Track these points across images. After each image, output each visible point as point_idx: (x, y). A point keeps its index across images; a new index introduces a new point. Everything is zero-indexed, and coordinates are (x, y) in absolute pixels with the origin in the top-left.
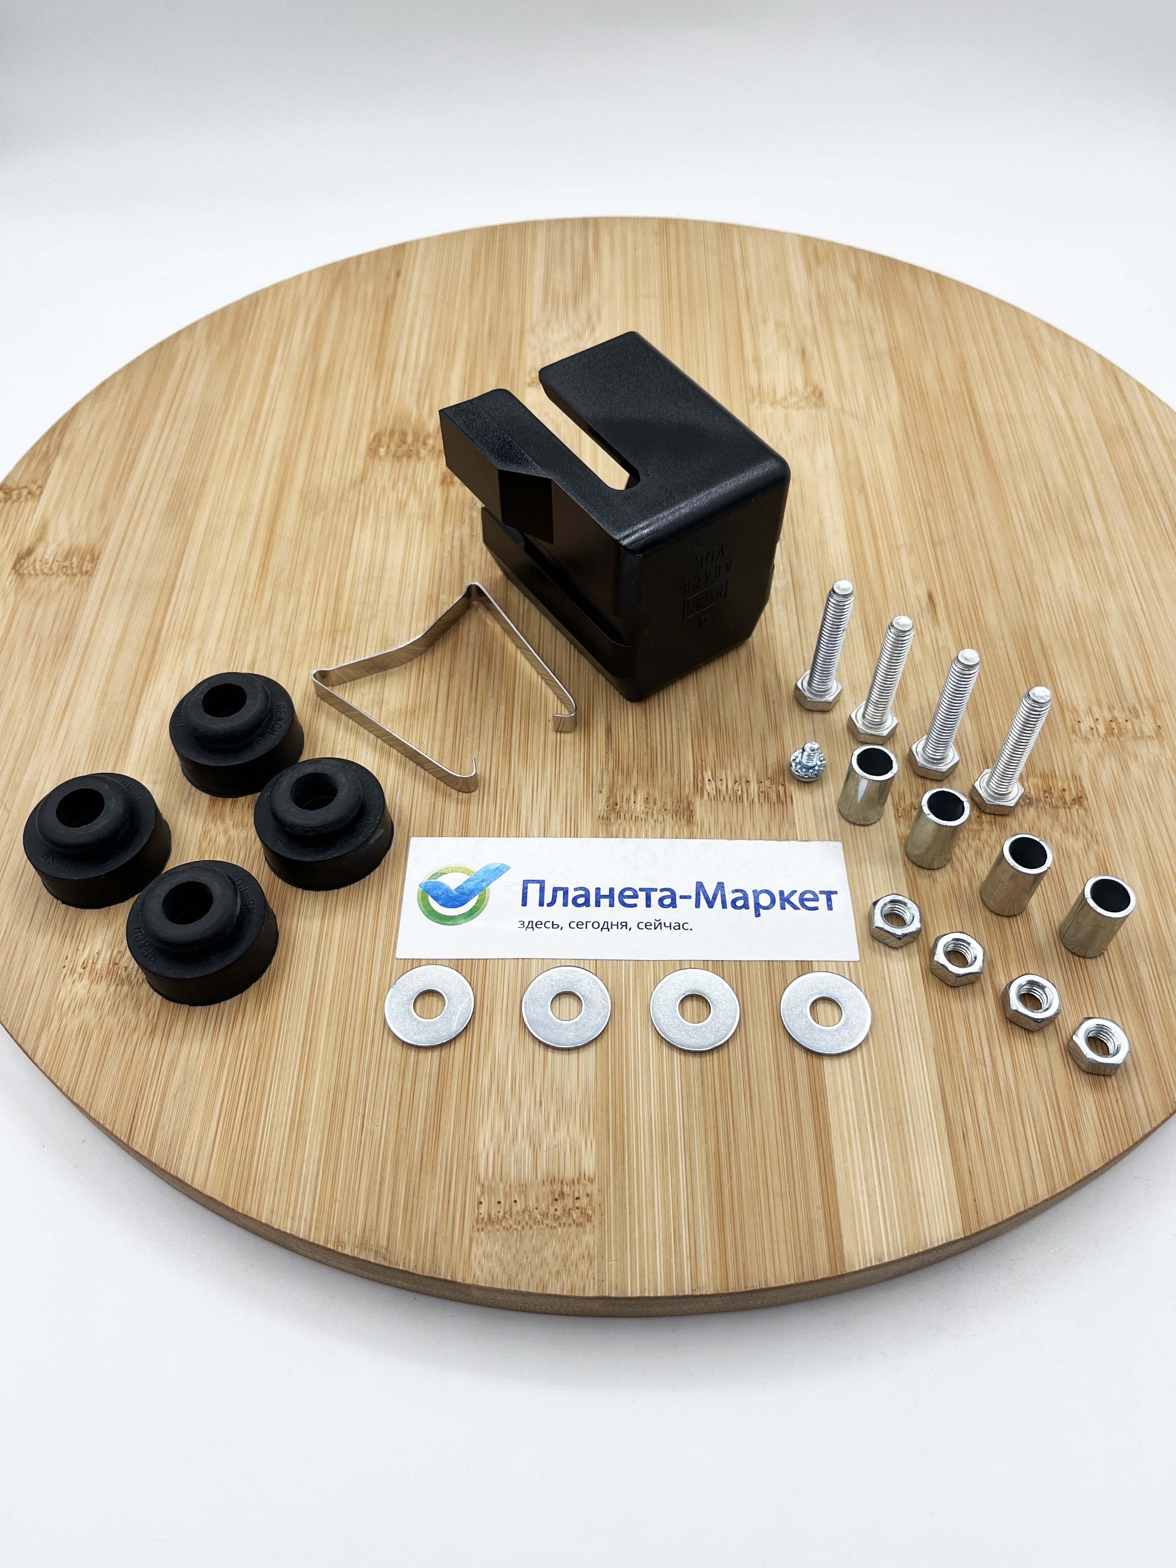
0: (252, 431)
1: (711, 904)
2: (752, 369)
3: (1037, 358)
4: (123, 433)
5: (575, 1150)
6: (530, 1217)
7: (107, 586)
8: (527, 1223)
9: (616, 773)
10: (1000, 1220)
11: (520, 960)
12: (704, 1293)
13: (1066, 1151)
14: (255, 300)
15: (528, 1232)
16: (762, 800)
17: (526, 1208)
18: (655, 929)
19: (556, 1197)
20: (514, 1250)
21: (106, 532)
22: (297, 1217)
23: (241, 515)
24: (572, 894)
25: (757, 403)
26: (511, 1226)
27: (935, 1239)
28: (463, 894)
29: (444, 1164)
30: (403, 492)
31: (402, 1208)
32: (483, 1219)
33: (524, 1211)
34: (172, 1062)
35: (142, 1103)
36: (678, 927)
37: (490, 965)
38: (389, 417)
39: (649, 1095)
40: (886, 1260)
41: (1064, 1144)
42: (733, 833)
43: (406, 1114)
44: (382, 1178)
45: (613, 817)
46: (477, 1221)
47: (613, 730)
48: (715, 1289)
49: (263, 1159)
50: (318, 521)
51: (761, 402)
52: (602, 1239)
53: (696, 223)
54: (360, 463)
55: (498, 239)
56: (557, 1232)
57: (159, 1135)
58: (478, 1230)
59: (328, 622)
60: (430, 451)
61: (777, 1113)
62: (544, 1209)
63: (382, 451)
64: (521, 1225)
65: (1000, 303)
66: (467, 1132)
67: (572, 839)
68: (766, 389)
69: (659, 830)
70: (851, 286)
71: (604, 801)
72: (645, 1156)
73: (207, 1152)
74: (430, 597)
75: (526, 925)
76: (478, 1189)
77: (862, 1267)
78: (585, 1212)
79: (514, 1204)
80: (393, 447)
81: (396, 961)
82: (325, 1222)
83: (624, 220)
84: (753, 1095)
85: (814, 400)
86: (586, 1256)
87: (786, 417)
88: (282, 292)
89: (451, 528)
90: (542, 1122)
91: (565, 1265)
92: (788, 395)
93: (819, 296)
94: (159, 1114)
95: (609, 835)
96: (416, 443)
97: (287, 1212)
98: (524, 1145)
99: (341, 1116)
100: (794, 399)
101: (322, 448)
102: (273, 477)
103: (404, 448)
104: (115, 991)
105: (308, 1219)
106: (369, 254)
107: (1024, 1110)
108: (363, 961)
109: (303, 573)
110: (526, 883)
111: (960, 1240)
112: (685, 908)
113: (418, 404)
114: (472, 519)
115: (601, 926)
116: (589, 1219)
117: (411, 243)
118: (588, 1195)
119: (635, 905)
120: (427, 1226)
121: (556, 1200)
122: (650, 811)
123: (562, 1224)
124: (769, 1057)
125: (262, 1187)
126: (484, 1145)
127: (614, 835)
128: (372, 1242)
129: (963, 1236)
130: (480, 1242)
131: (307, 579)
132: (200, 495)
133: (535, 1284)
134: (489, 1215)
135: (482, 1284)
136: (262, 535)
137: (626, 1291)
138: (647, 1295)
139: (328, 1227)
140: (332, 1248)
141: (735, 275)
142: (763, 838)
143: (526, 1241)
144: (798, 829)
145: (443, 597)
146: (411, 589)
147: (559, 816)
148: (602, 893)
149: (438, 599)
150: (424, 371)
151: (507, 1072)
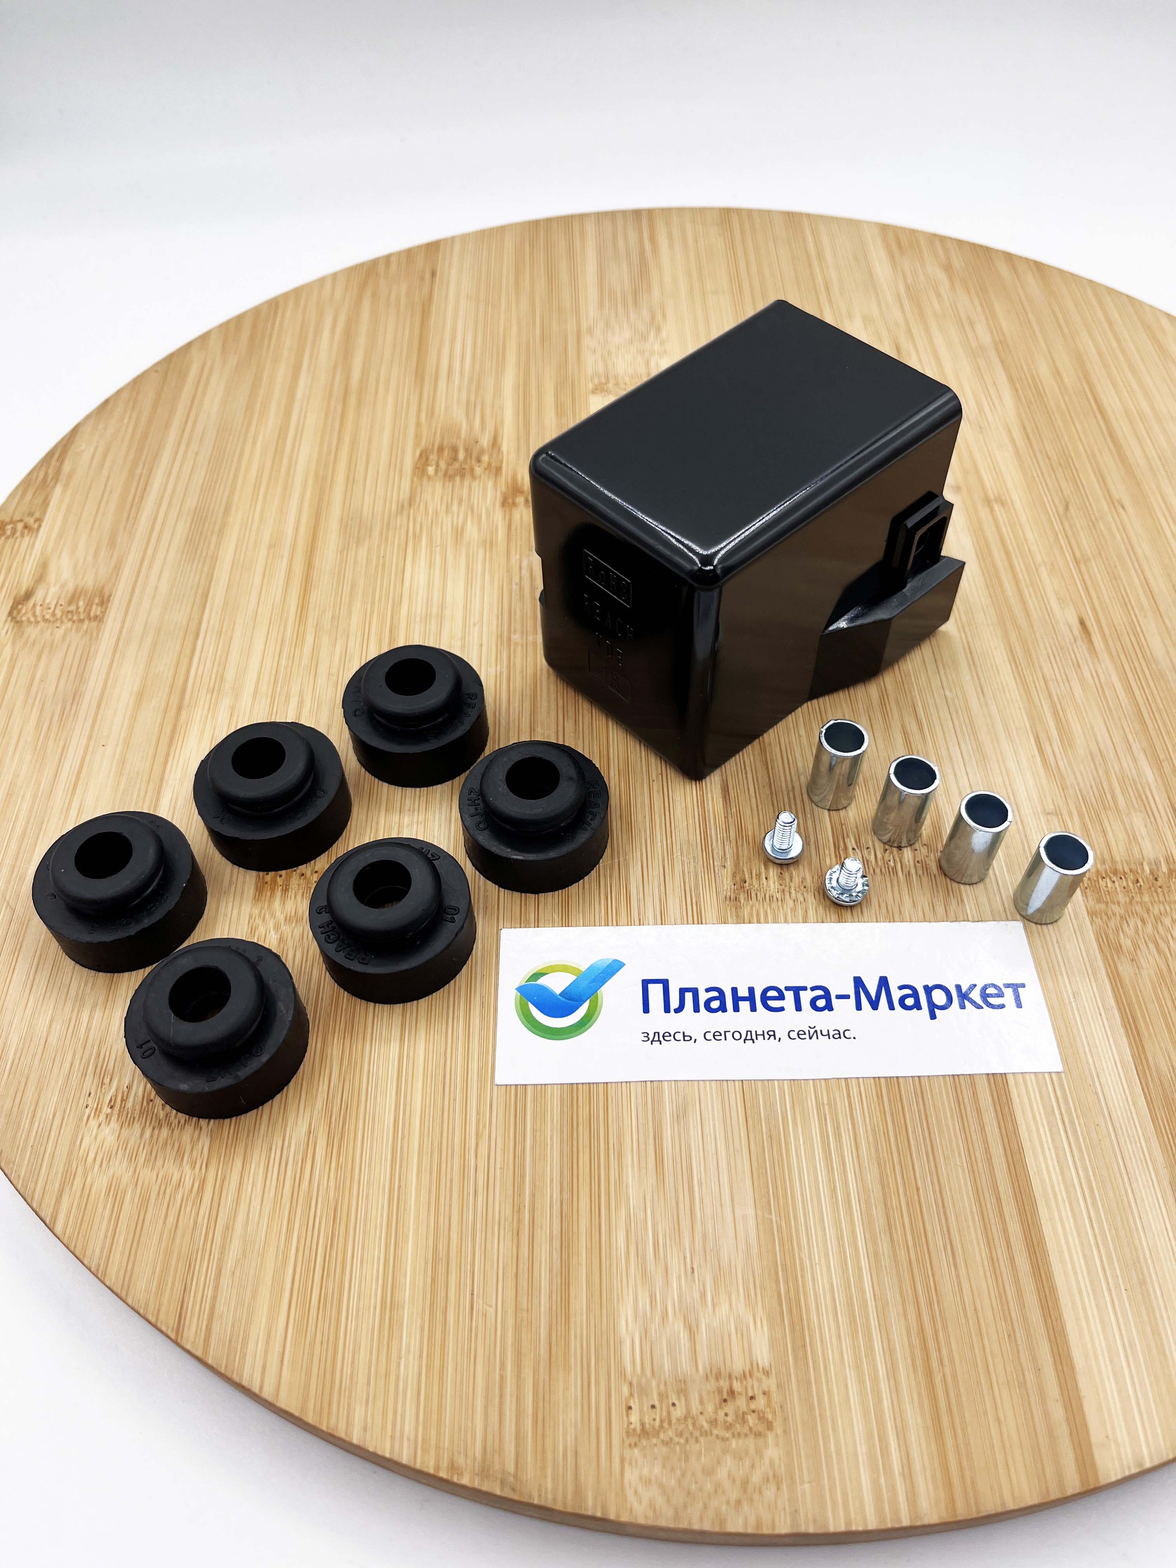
0: (279, 451)
1: (875, 1005)
4: (131, 456)
5: (742, 1332)
6: (694, 1424)
7: (121, 632)
8: (691, 1434)
9: (740, 843)
11: (648, 1083)
12: (926, 1521)
14: (274, 305)
15: (693, 1447)
16: (918, 872)
17: (688, 1413)
18: (810, 1038)
19: (725, 1396)
20: (678, 1472)
21: (117, 569)
22: (398, 1434)
23: (272, 546)
24: (703, 997)
26: (671, 1439)
28: (570, 999)
29: (579, 1353)
30: (458, 516)
31: (530, 1417)
32: (634, 1430)
33: (686, 1418)
34: (227, 1228)
35: (191, 1284)
36: (839, 1035)
37: (612, 1090)
38: (435, 431)
39: (827, 1255)
42: (889, 914)
43: (526, 1289)
44: (502, 1377)
45: (742, 897)
46: (628, 1433)
47: (731, 791)
48: (938, 1515)
49: (348, 1356)
50: (362, 552)
52: (789, 1454)
53: (761, 212)
54: (406, 484)
55: (542, 233)
56: (731, 1445)
57: (216, 1327)
58: (630, 1446)
60: (486, 469)
61: (988, 1274)
62: (711, 1414)
63: (431, 470)
64: (684, 1438)
66: (604, 1311)
67: (696, 926)
69: (800, 913)
70: (942, 276)
71: (729, 879)
72: (831, 1338)
73: (277, 1348)
74: (500, 636)
75: (651, 1036)
76: (625, 1390)
78: (764, 1417)
79: (672, 1409)
80: (443, 465)
81: (495, 1088)
82: (433, 1442)
83: (681, 210)
84: (955, 1249)
86: (771, 1478)
88: (304, 295)
89: (518, 557)
90: (696, 1295)
91: (745, 1492)
93: (908, 288)
94: (214, 1298)
95: (740, 920)
96: (469, 460)
97: (384, 1428)
98: (678, 1327)
99: (443, 1294)
101: (361, 468)
103: (456, 465)
104: (152, 1136)
105: (412, 1437)
106: (399, 253)
109: (350, 613)
110: (646, 983)
112: (844, 1008)
113: (467, 415)
115: (744, 1037)
116: (770, 1426)
117: (445, 240)
118: (764, 1393)
119: (782, 1009)
120: (565, 1441)
121: (725, 1401)
122: (787, 889)
123: (736, 1433)
124: (969, 1198)
125: (350, 1396)
126: (628, 1327)
127: (746, 919)
128: (497, 1467)
130: (634, 1464)
131: (355, 620)
132: (224, 525)
134: (643, 1425)
135: (641, 1521)
136: (299, 569)
137: (827, 1524)
138: (854, 1529)
139: (438, 1447)
140: (445, 1478)
141: (810, 266)
142: (927, 919)
143: (693, 1459)
144: (967, 907)
145: (516, 637)
146: (476, 628)
147: (677, 900)
148: (740, 994)
149: (509, 639)
150: (471, 380)
151: (646, 1229)
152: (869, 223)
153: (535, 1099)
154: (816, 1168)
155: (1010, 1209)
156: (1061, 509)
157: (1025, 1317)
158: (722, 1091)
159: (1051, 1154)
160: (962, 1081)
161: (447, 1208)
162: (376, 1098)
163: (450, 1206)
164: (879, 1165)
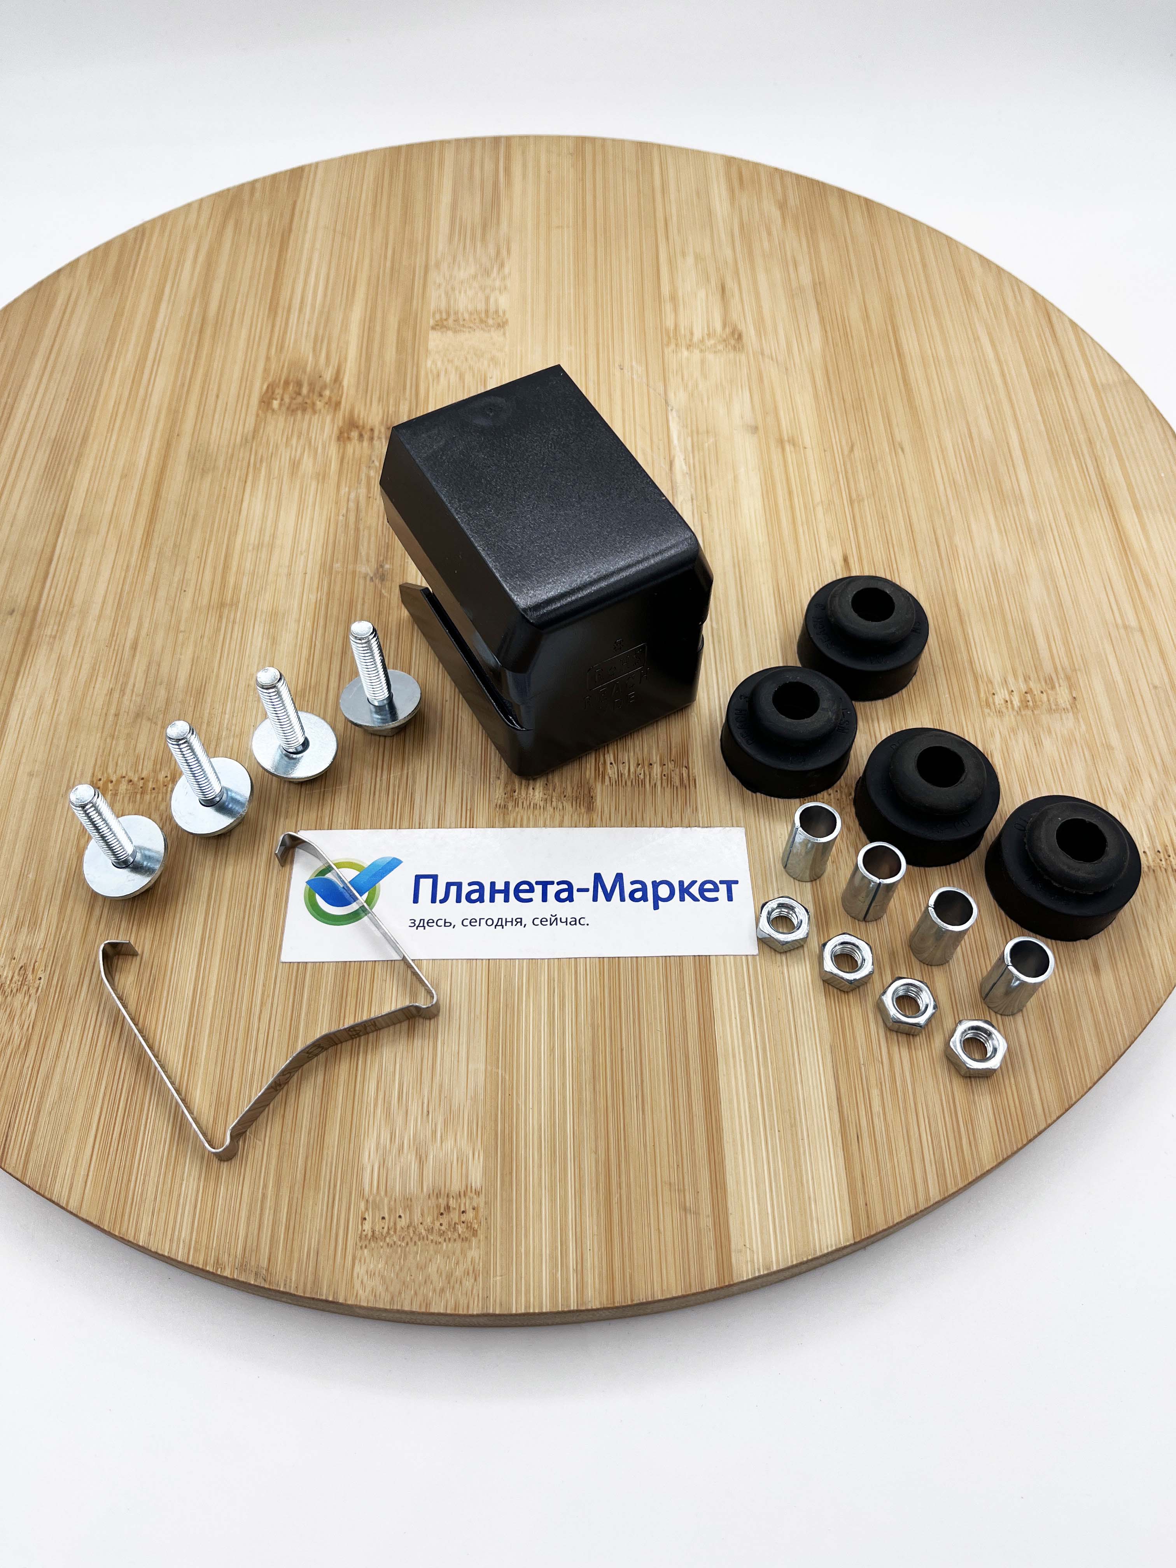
0: (136, 382)
1: (608, 897)
2: (668, 307)
3: (968, 294)
5: (462, 1161)
6: (414, 1232)
8: (411, 1239)
10: (891, 1224)
12: (590, 1308)
13: (959, 1150)
14: (141, 232)
15: (412, 1248)
16: (665, 784)
17: (411, 1223)
18: (551, 924)
19: (442, 1211)
20: (397, 1268)
22: (176, 1238)
23: (124, 476)
24: (466, 889)
25: (673, 346)
26: (395, 1243)
27: (824, 1246)
29: (328, 1177)
30: (296, 450)
31: (284, 1225)
32: (366, 1236)
33: (408, 1227)
34: (48, 1075)
35: (15, 1121)
36: (575, 922)
38: (283, 366)
39: (539, 1102)
40: (775, 1268)
41: (958, 1144)
42: (633, 821)
43: (290, 1126)
44: (264, 1196)
45: (510, 805)
46: (361, 1238)
48: (600, 1303)
49: (141, 1178)
51: (676, 345)
52: (487, 1253)
53: (615, 142)
54: (251, 418)
55: (402, 161)
56: (442, 1247)
57: (33, 1156)
58: (361, 1247)
59: (215, 595)
60: (326, 404)
62: (429, 1224)
63: (276, 404)
64: (405, 1241)
65: (931, 231)
66: (352, 1145)
67: (467, 830)
68: (683, 332)
69: (558, 818)
70: (776, 214)
71: (502, 788)
72: (533, 1167)
73: (83, 1172)
74: (323, 565)
75: (417, 923)
76: (362, 1205)
77: (750, 1277)
78: (471, 1226)
79: (398, 1219)
80: (287, 400)
81: (281, 965)
82: (204, 1244)
83: (538, 138)
84: (645, 1098)
85: (733, 342)
86: (471, 1272)
87: (703, 362)
88: (169, 223)
89: (347, 489)
90: (429, 1133)
91: (449, 1283)
92: (706, 337)
93: (742, 226)
95: (505, 825)
96: (311, 395)
97: (165, 1233)
98: (410, 1157)
100: (712, 342)
101: (211, 400)
102: (158, 434)
103: (300, 399)
105: (187, 1241)
106: (264, 179)
107: (920, 1109)
108: (247, 966)
109: (190, 541)
110: (418, 878)
111: (851, 1245)
112: (582, 900)
113: (314, 350)
114: (368, 478)
115: (495, 923)
116: (475, 1233)
117: (310, 165)
118: (474, 1209)
119: (530, 900)
120: (310, 1243)
121: (442, 1214)
122: (549, 798)
123: (447, 1239)
124: (663, 1057)
125: (140, 1209)
126: (369, 1157)
127: (511, 824)
128: (253, 1263)
129: (852, 1242)
130: (363, 1261)
131: (194, 548)
132: (81, 454)
133: (418, 1303)
134: (373, 1232)
135: (364, 1304)
136: (147, 499)
137: (510, 1308)
138: (532, 1311)
139: (207, 1248)
140: (211, 1270)
141: (653, 199)
142: (665, 825)
143: (411, 1257)
144: (700, 816)
145: (337, 566)
146: (303, 557)
147: (454, 807)
148: (497, 888)
149: (331, 567)
150: (321, 313)
151: (394, 1081)
152: (715, 155)
153: (313, 975)
154: (540, 1031)
155: (695, 1064)
156: (846, 452)
157: (693, 1151)
158: (471, 968)
159: (736, 1022)
160: (672, 961)
161: (231, 1062)
162: (179, 972)
163: (234, 1060)
164: (593, 1028)
